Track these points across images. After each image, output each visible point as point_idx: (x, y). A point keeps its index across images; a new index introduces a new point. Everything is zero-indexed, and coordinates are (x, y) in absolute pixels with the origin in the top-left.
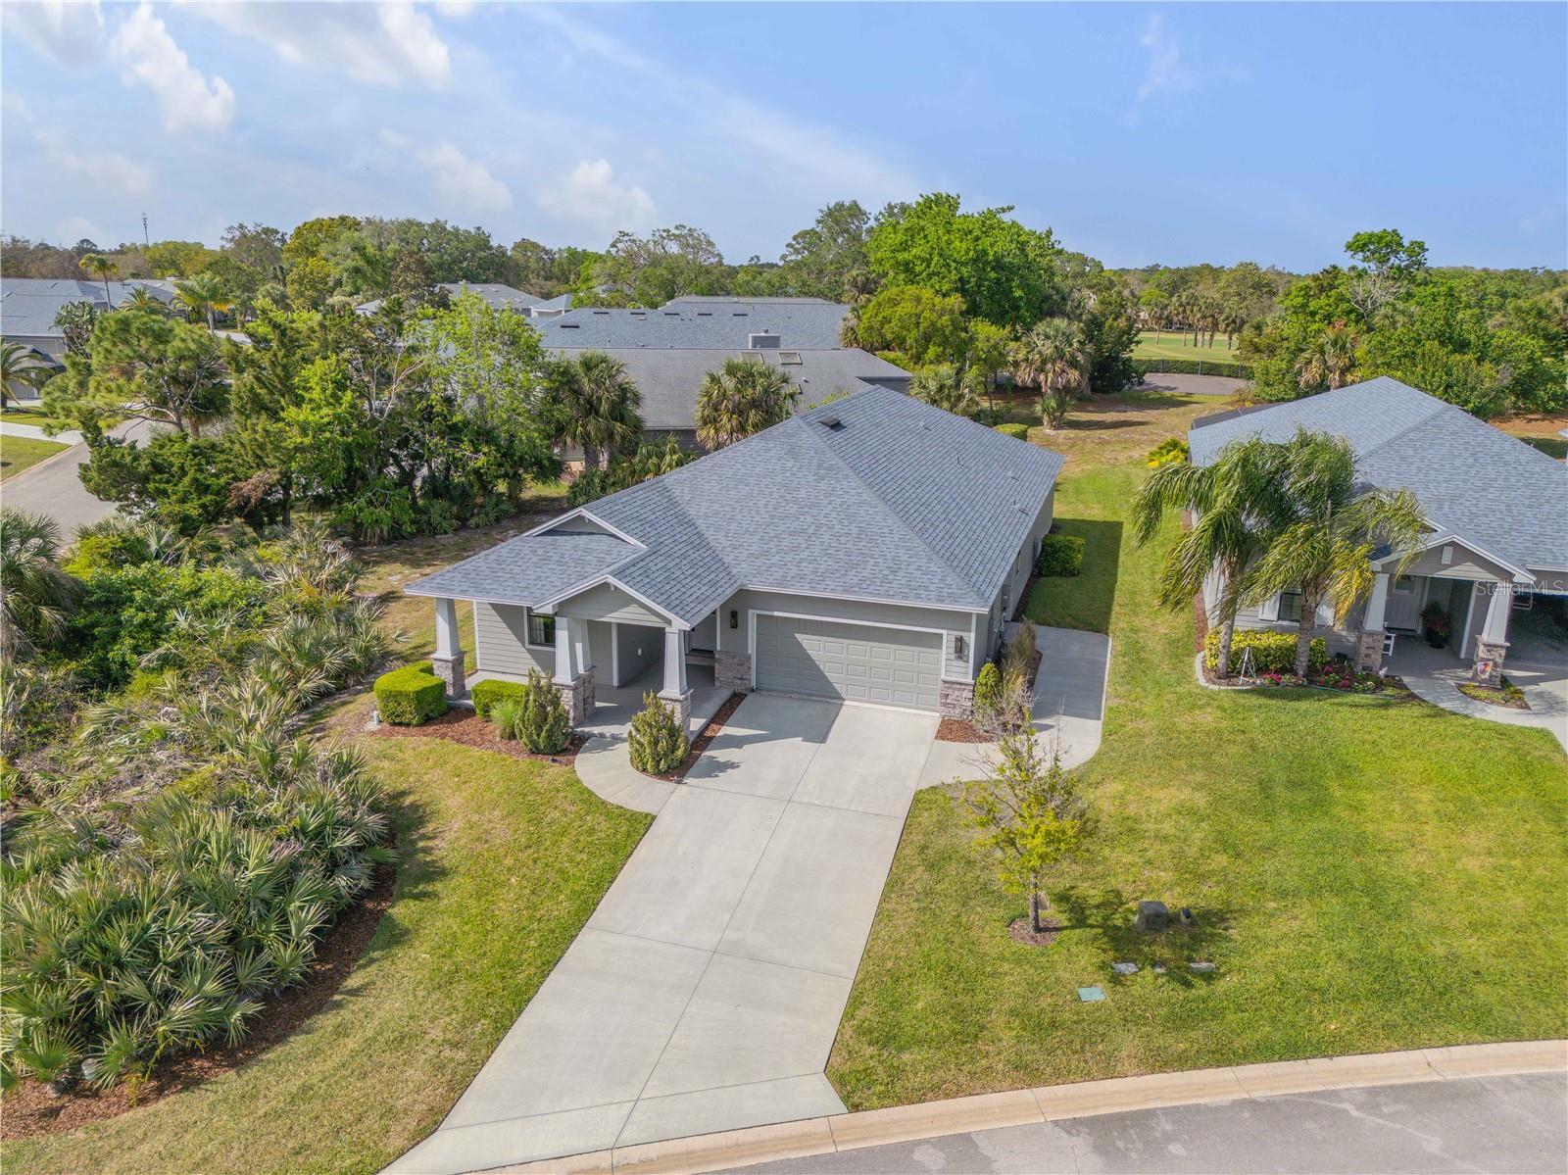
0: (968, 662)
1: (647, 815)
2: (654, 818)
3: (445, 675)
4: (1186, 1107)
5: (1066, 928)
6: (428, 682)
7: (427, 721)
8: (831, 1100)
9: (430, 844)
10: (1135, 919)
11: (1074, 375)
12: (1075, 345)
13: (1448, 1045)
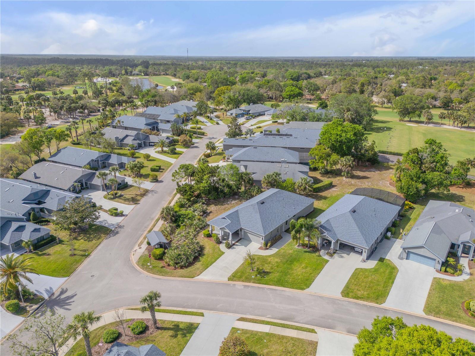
0: (263, 241)
2: (225, 253)
3: (210, 232)
6: (208, 233)
7: (208, 237)
8: (227, 280)
9: (204, 252)
10: (262, 271)
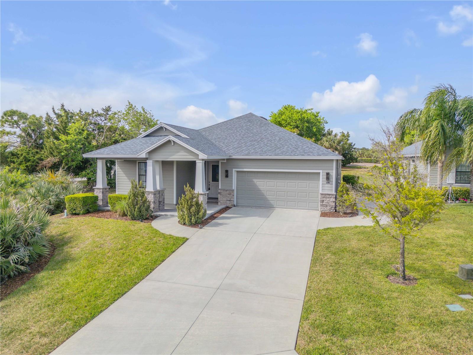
0: (332, 184)
1: (184, 238)
2: (187, 239)
5: (421, 279)
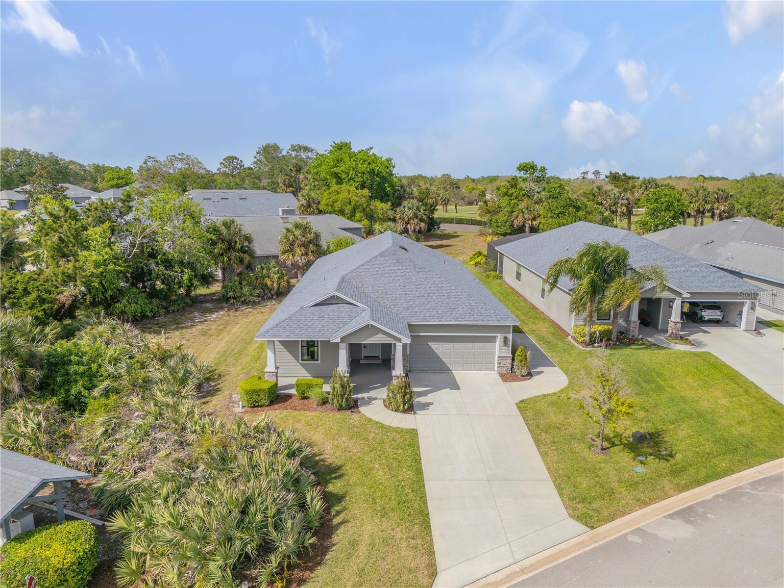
0: (509, 347)
1: (412, 430)
2: (416, 430)
4: (701, 502)
5: (610, 447)
7: (272, 403)
8: (581, 528)
9: (321, 457)
10: (631, 440)
11: (423, 225)
12: (422, 211)
13: (761, 464)
